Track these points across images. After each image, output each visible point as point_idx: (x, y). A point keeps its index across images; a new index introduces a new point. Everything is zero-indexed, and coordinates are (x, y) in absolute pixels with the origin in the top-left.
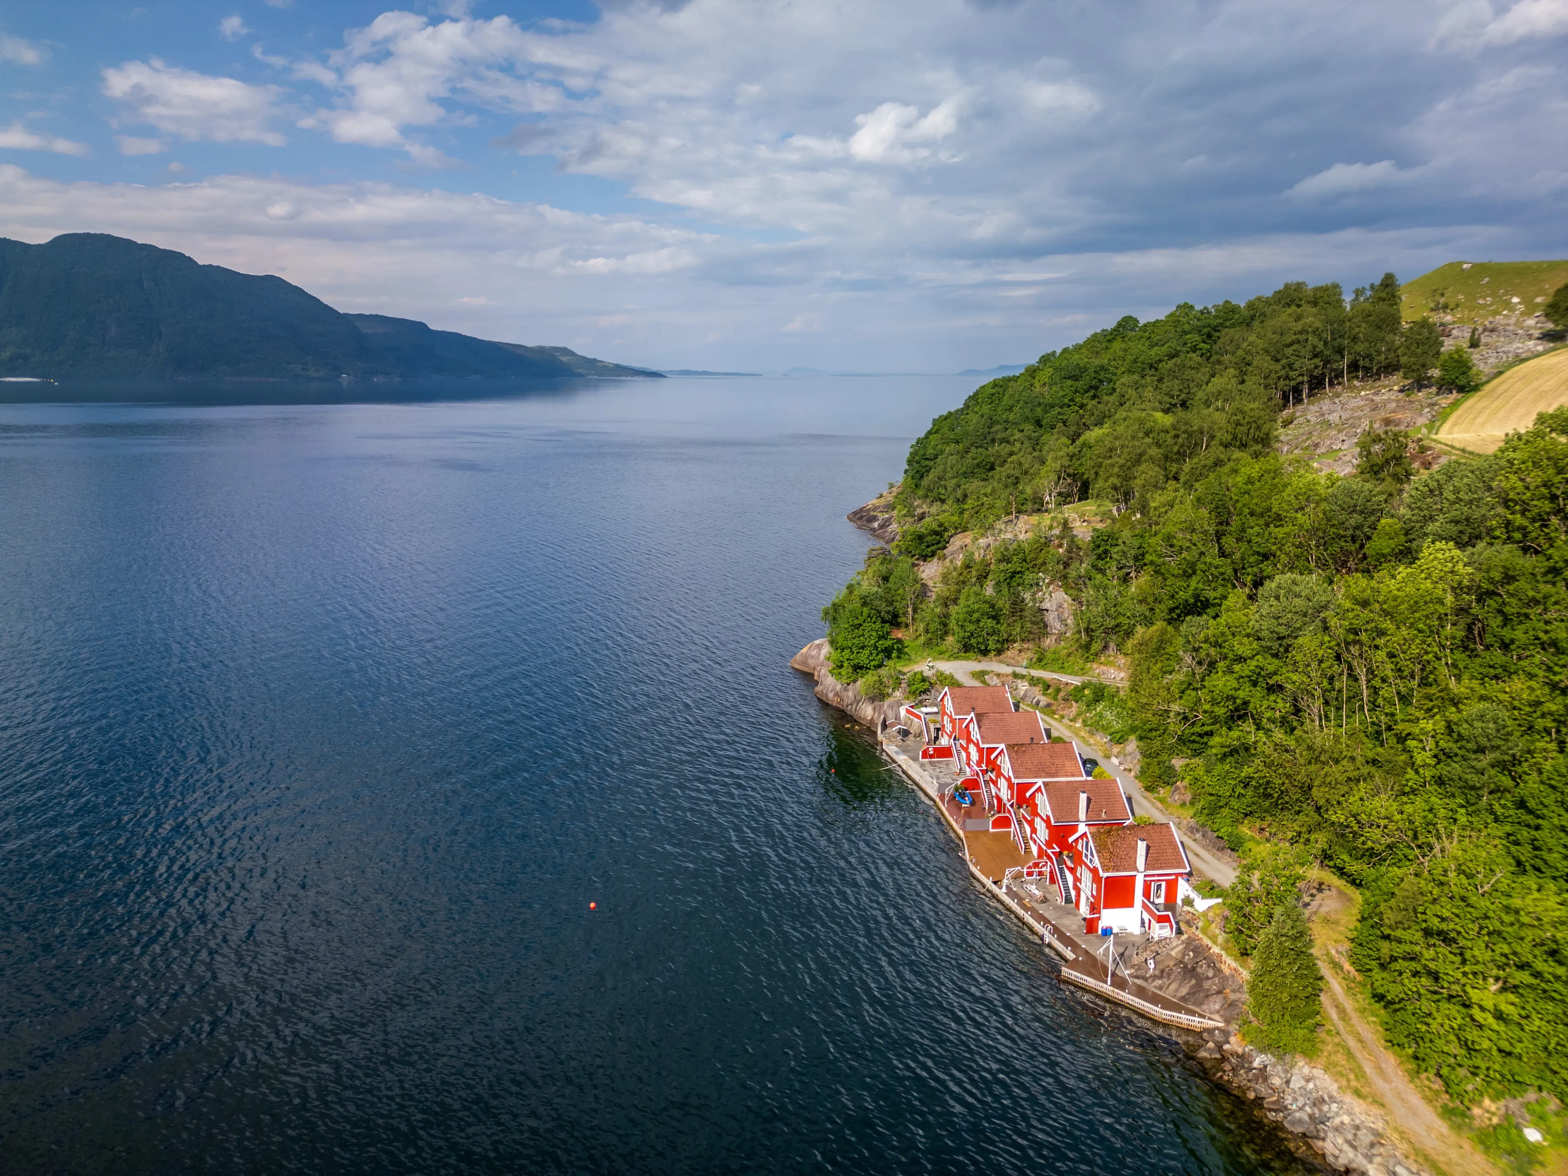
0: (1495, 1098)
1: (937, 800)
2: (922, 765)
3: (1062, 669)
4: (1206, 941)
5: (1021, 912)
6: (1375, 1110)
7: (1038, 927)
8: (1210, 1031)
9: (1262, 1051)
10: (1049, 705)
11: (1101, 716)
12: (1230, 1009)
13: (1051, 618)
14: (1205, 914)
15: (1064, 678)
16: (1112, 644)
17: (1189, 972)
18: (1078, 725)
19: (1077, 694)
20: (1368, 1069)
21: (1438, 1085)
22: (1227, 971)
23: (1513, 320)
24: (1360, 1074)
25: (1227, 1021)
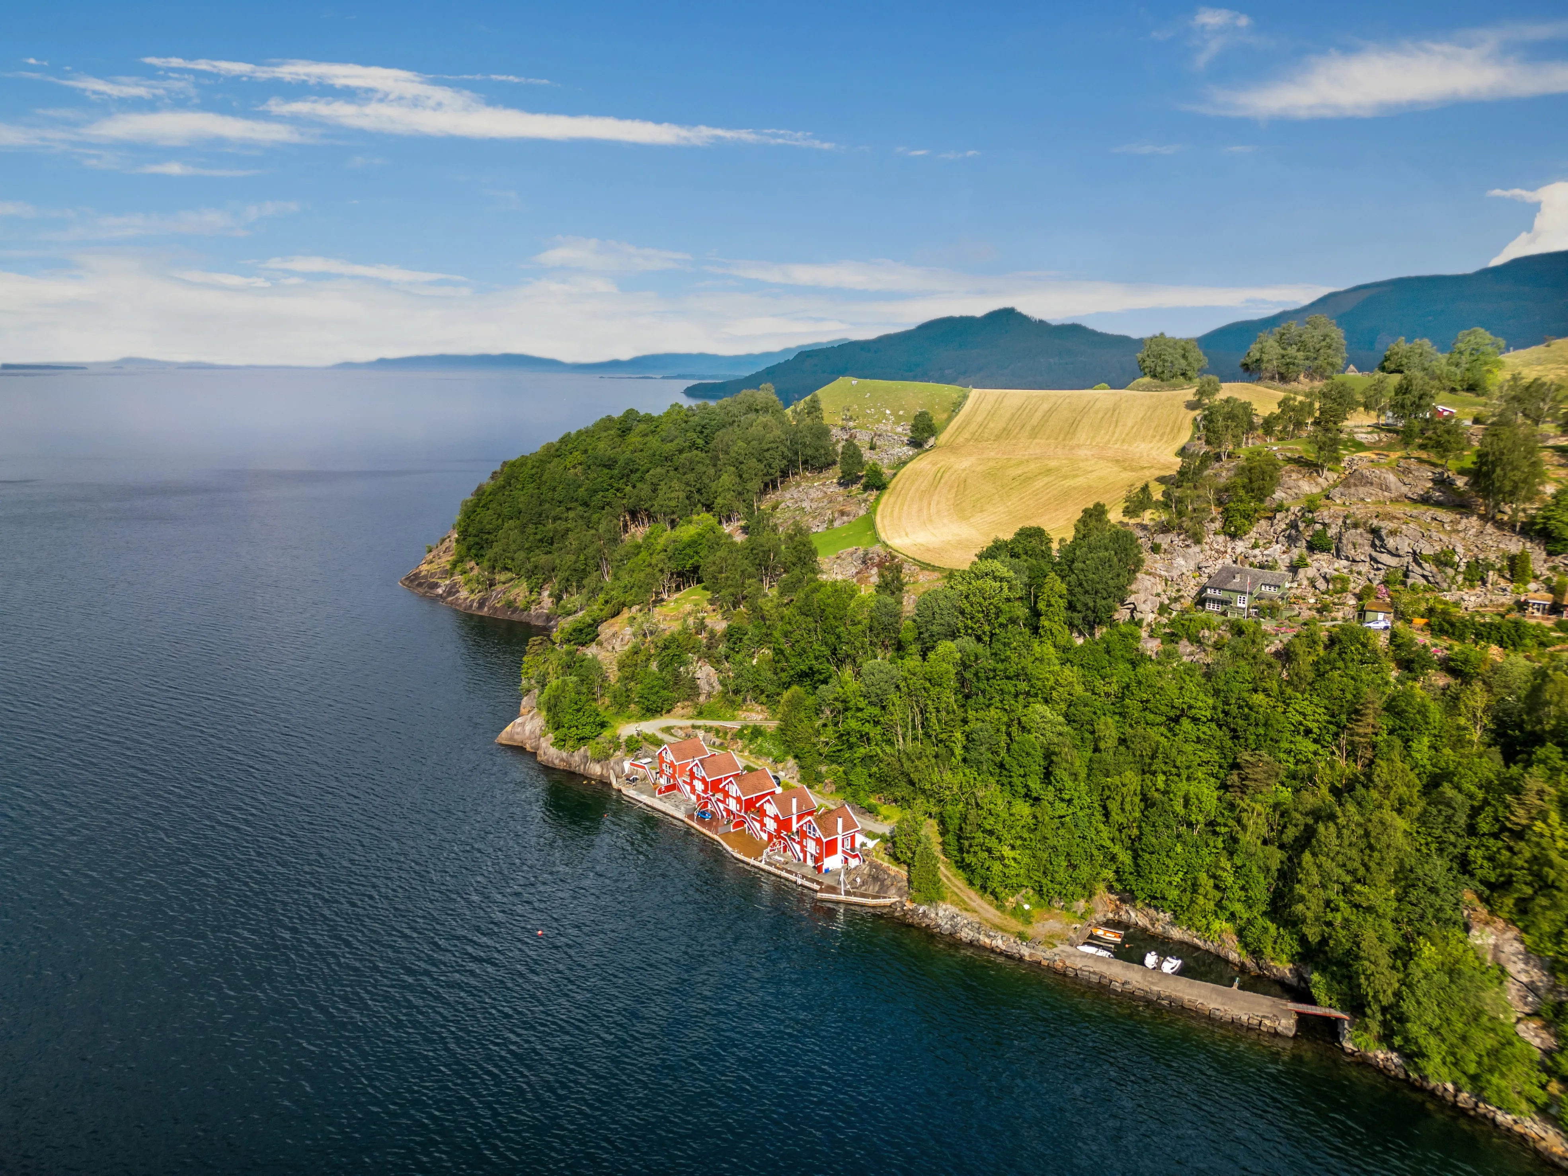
0: (1013, 896)
1: (686, 820)
2: (661, 799)
3: (719, 718)
4: (880, 862)
5: (778, 872)
6: (975, 915)
7: (792, 877)
8: (894, 903)
9: (921, 905)
10: (722, 744)
11: (760, 745)
12: (900, 892)
13: (702, 683)
14: (874, 848)
15: (728, 724)
16: (749, 698)
17: (875, 879)
18: (746, 754)
19: (739, 735)
20: (966, 899)
21: (992, 898)
22: (893, 874)
23: (889, 428)
24: (964, 902)
25: (901, 897)
